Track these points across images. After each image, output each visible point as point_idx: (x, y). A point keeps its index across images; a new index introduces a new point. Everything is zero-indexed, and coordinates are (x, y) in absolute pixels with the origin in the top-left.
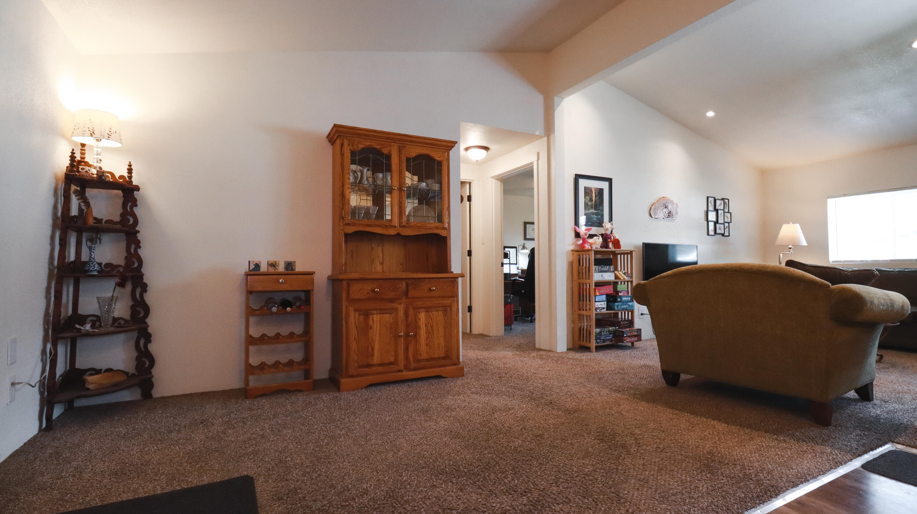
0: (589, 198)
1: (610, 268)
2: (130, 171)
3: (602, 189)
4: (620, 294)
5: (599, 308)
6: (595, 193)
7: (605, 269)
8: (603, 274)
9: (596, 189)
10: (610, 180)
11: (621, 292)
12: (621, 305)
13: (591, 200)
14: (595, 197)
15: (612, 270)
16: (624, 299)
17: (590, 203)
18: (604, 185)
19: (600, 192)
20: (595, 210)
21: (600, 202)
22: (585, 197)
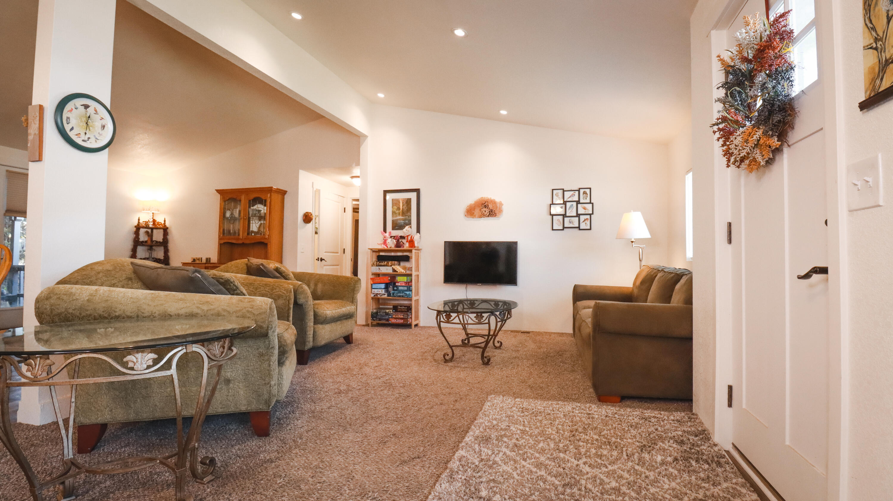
0: (396, 207)
1: (388, 263)
2: (165, 221)
3: (410, 199)
4: (397, 284)
5: (380, 294)
6: (403, 203)
7: (383, 264)
8: (380, 267)
9: (403, 200)
10: (417, 191)
11: (398, 282)
12: (397, 293)
13: (399, 208)
14: (403, 206)
15: (390, 264)
16: (400, 288)
17: (397, 212)
18: (413, 196)
19: (408, 202)
20: (402, 216)
21: (407, 210)
22: (392, 207)
